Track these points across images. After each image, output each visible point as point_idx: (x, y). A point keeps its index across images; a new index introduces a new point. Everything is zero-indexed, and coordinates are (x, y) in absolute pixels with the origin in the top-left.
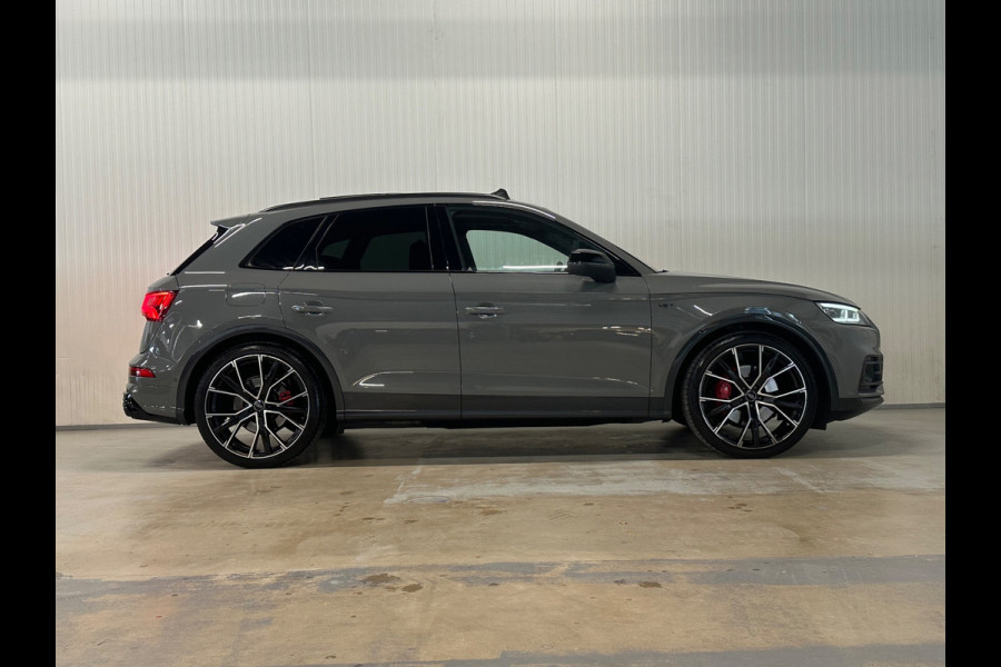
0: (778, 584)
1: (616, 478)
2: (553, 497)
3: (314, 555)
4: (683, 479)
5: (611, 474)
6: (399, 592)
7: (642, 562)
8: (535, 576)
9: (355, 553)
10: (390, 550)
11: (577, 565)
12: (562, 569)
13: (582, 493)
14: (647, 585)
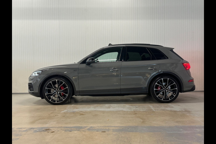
0: (130, 132)
1: (114, 107)
2: (98, 111)
3: (38, 124)
4: (128, 108)
5: (113, 106)
6: (50, 133)
7: (105, 127)
8: (81, 129)
9: (47, 124)
10: (55, 123)
11: (91, 127)
12: (88, 128)
13: (104, 110)
14: (103, 132)
